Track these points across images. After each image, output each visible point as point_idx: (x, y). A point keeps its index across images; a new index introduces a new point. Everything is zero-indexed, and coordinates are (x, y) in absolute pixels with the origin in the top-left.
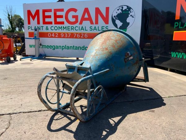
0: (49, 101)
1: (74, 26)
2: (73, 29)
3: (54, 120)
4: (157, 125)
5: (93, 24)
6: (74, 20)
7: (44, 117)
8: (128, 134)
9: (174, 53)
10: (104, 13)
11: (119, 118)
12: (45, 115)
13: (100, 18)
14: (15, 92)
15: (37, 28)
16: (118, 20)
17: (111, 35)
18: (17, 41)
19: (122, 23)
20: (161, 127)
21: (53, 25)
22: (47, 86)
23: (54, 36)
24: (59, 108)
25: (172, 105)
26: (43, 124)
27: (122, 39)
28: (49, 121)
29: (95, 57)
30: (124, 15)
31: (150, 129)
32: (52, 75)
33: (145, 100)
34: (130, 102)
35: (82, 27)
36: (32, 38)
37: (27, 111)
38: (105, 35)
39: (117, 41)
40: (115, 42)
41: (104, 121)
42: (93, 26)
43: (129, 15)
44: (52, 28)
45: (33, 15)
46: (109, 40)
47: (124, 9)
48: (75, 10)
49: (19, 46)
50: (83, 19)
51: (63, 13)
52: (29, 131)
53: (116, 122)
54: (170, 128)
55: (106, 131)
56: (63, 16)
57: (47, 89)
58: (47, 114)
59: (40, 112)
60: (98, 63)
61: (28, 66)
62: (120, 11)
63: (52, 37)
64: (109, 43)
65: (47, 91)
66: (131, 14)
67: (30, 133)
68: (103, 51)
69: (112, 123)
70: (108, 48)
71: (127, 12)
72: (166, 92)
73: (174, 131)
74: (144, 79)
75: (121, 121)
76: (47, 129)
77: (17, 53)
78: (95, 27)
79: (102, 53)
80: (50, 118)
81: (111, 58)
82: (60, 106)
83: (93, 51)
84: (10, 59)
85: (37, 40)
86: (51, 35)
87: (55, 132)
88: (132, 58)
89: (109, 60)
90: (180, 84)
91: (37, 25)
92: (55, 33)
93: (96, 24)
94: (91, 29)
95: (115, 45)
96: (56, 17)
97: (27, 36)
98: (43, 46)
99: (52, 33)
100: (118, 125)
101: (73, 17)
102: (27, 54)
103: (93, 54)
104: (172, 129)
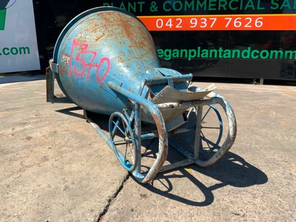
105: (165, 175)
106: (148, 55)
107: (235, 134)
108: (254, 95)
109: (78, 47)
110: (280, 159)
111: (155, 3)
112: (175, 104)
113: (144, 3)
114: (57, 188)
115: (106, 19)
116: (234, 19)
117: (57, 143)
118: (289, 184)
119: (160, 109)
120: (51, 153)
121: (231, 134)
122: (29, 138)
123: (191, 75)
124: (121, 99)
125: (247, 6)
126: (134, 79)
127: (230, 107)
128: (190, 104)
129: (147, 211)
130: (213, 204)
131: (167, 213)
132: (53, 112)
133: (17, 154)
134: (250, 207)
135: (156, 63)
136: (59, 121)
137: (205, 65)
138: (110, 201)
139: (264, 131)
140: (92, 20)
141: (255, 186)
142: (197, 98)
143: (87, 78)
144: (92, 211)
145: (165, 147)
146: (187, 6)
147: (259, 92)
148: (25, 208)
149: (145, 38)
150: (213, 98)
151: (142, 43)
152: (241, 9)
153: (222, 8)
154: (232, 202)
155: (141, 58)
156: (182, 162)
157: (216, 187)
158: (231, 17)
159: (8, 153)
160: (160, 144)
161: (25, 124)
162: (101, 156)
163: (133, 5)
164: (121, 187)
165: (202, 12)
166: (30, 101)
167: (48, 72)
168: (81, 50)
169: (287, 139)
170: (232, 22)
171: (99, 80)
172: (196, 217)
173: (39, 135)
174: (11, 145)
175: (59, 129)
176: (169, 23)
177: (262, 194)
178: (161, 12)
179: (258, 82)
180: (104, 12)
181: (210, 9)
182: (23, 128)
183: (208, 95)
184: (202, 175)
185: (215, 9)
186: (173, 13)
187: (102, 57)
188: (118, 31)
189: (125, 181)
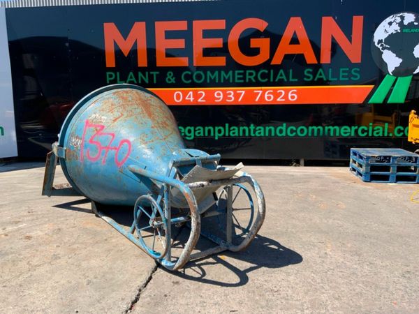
105: (197, 263)
106: (172, 136)
107: (264, 211)
108: (293, 179)
109: (93, 128)
110: (316, 241)
111: (172, 74)
112: (205, 183)
113: (158, 73)
114: (79, 283)
115: (123, 98)
116: (264, 92)
117: (66, 241)
118: (323, 262)
119: (191, 188)
120: (60, 251)
121: (261, 211)
122: (28, 238)
123: (219, 155)
124: (145, 184)
125: (279, 77)
126: (159, 161)
127: (258, 184)
128: (219, 183)
129: (182, 295)
130: (248, 284)
131: (202, 294)
132: (49, 207)
133: (19, 255)
134: (284, 283)
135: (181, 144)
136: (60, 218)
137: (236, 146)
138: (140, 290)
139: (302, 214)
140: (108, 99)
141: (290, 266)
142: (226, 177)
143: (104, 162)
144: (123, 299)
145: (198, 224)
146: (210, 77)
147: (299, 174)
148: (48, 302)
149: (167, 118)
150: (241, 177)
151: (165, 123)
152: (272, 80)
153: (250, 79)
154: (266, 281)
155: (165, 139)
156: (215, 248)
157: (251, 269)
158: (261, 90)
159: (7, 254)
160: (192, 221)
161: (17, 223)
162: (121, 251)
163: (145, 76)
164: (150, 278)
165: (227, 84)
166: (14, 196)
167: (49, 157)
168: (95, 132)
169: (326, 221)
170: (263, 95)
171: (118, 164)
172: (231, 295)
173: (40, 233)
174: (8, 246)
175: (64, 227)
176: (190, 97)
177: (295, 272)
178: (179, 84)
179: (298, 163)
180: (120, 90)
181: (237, 81)
182: (15, 227)
183: (236, 174)
184: (236, 260)
185: (242, 81)
186: (193, 85)
187: (122, 139)
188: (138, 111)
189: (153, 272)
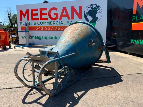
0: (26, 80)
1: (55, 21)
2: (54, 23)
3: (29, 94)
4: (113, 98)
5: (70, 19)
6: (55, 16)
7: (22, 92)
8: (87, 106)
9: (133, 40)
10: (78, 10)
11: (82, 92)
12: (23, 90)
13: (75, 14)
14: (4, 73)
15: (27, 23)
16: (89, 16)
17: (78, 27)
18: (13, 34)
19: (92, 18)
20: (116, 100)
21: (40, 21)
22: (24, 67)
23: (40, 29)
24: (35, 85)
25: (128, 82)
26: (19, 98)
27: (86, 29)
28: (25, 96)
29: (64, 44)
30: (93, 12)
31: (106, 102)
32: (26, 59)
33: (106, 77)
34: (93, 79)
35: (62, 22)
36: (23, 31)
37: (9, 87)
38: (73, 26)
39: (83, 31)
40: (80, 31)
41: (69, 95)
42: (70, 21)
43: (98, 12)
44: (39, 23)
45: (24, 14)
46: (76, 30)
47: (93, 7)
48: (56, 9)
49: (14, 37)
50: (62, 15)
51: (47, 12)
52: (7, 104)
53: (79, 96)
54: (123, 100)
55: (70, 103)
56: (46, 13)
57: (24, 70)
58: (24, 90)
59: (19, 88)
60: (66, 49)
61: (19, 52)
62: (90, 9)
63: (38, 30)
64: (76, 33)
65: (24, 72)
66: (99, 11)
67: (7, 105)
68: (71, 38)
69: (76, 97)
70: (75, 36)
71: (96, 9)
72: (124, 71)
73: (126, 103)
74: (107, 61)
75: (84, 95)
76: (22, 102)
77: (13, 43)
78: (71, 21)
79: (70, 40)
80: (26, 93)
81: (77, 44)
82: (35, 83)
83: (63, 39)
84: (6, 47)
85: (27, 33)
86: (38, 29)
87: (28, 104)
88: (94, 44)
89: (75, 46)
90: (136, 64)
91: (27, 21)
92: (41, 27)
93: (72, 19)
94: (69, 23)
95: (80, 34)
96: (41, 14)
97: (19, 29)
98: (32, 37)
99: (38, 27)
100: (80, 99)
101: (55, 14)
102: (20, 43)
103: (63, 41)
104: (125, 102)
